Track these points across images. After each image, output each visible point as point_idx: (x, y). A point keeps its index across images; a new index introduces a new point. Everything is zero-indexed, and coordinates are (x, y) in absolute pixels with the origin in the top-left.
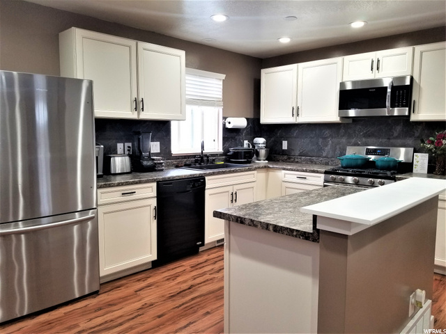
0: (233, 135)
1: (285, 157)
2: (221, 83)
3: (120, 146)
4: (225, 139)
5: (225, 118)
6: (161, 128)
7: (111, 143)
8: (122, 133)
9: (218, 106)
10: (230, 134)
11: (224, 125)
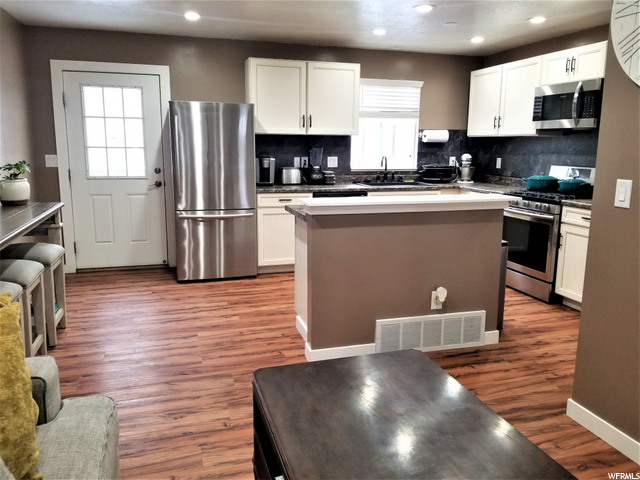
0: (432, 150)
1: (497, 178)
2: (419, 91)
3: (297, 160)
4: (421, 155)
5: (421, 131)
6: (340, 144)
7: (288, 157)
8: (299, 148)
9: (412, 117)
10: (427, 149)
11: (420, 139)
